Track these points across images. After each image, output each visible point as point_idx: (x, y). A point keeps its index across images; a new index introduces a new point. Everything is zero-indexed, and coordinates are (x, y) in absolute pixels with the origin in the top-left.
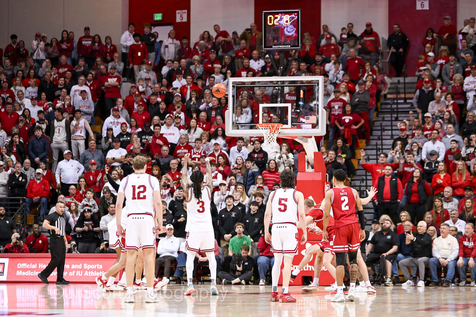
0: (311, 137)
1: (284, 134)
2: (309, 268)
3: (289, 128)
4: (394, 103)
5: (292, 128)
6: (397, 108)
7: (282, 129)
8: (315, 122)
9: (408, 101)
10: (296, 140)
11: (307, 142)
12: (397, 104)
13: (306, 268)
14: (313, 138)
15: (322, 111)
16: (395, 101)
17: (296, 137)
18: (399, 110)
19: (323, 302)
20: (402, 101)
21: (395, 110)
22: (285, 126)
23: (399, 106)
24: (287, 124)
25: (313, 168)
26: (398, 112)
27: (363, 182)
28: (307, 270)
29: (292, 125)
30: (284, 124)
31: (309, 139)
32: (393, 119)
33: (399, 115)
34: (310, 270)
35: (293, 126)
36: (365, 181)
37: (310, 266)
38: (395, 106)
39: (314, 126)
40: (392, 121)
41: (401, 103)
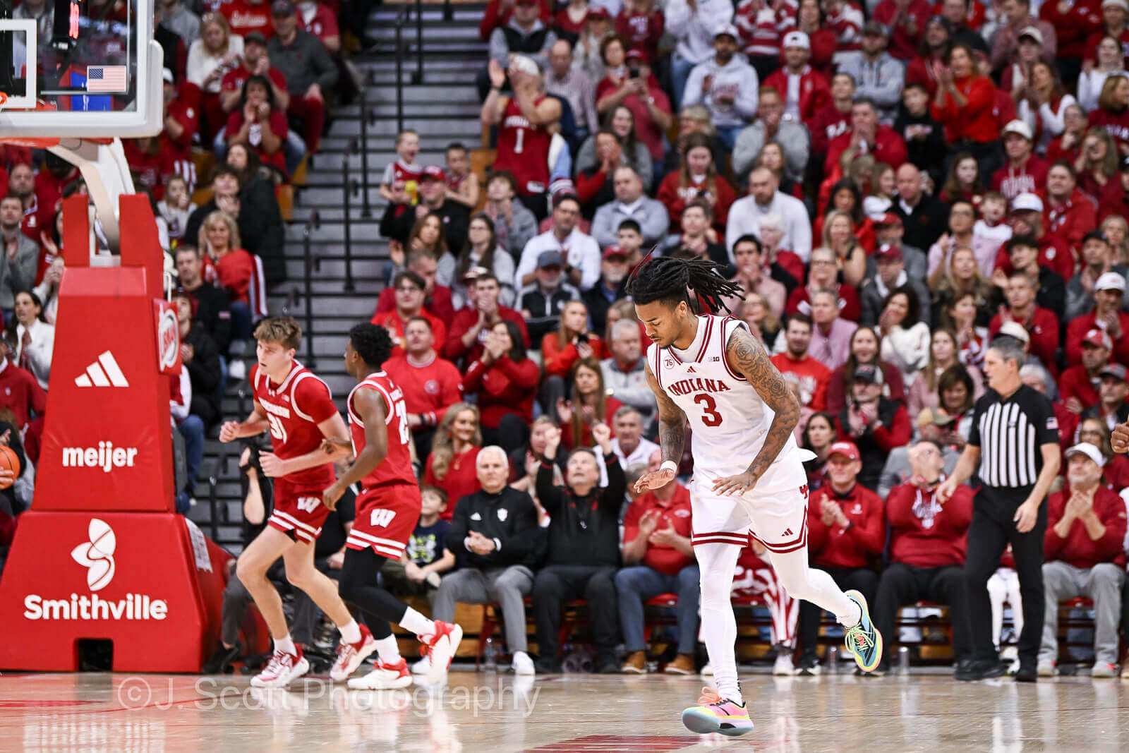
0: (109, 141)
1: (13, 129)
2: (100, 609)
3: (31, 110)
4: (408, 24)
5: (40, 108)
6: (420, 41)
7: (5, 110)
8: (122, 87)
9: (458, 16)
10: (57, 150)
11: (94, 157)
12: (420, 25)
13: (89, 610)
14: (118, 147)
15: (150, 48)
16: (413, 16)
17: (55, 142)
18: (427, 47)
19: (149, 731)
20: (438, 16)
21: (414, 48)
22: (14, 101)
23: (428, 33)
24: (22, 92)
25: (115, 251)
26: (421, 56)
27: (297, 304)
28: (95, 616)
29: (39, 96)
30: (9, 95)
31: (103, 150)
32: (406, 78)
33: (426, 66)
34: (105, 616)
35: (44, 101)
36: (303, 302)
37: (103, 604)
38: (410, 33)
39: (121, 101)
40: (399, 85)
41: (434, 24)
